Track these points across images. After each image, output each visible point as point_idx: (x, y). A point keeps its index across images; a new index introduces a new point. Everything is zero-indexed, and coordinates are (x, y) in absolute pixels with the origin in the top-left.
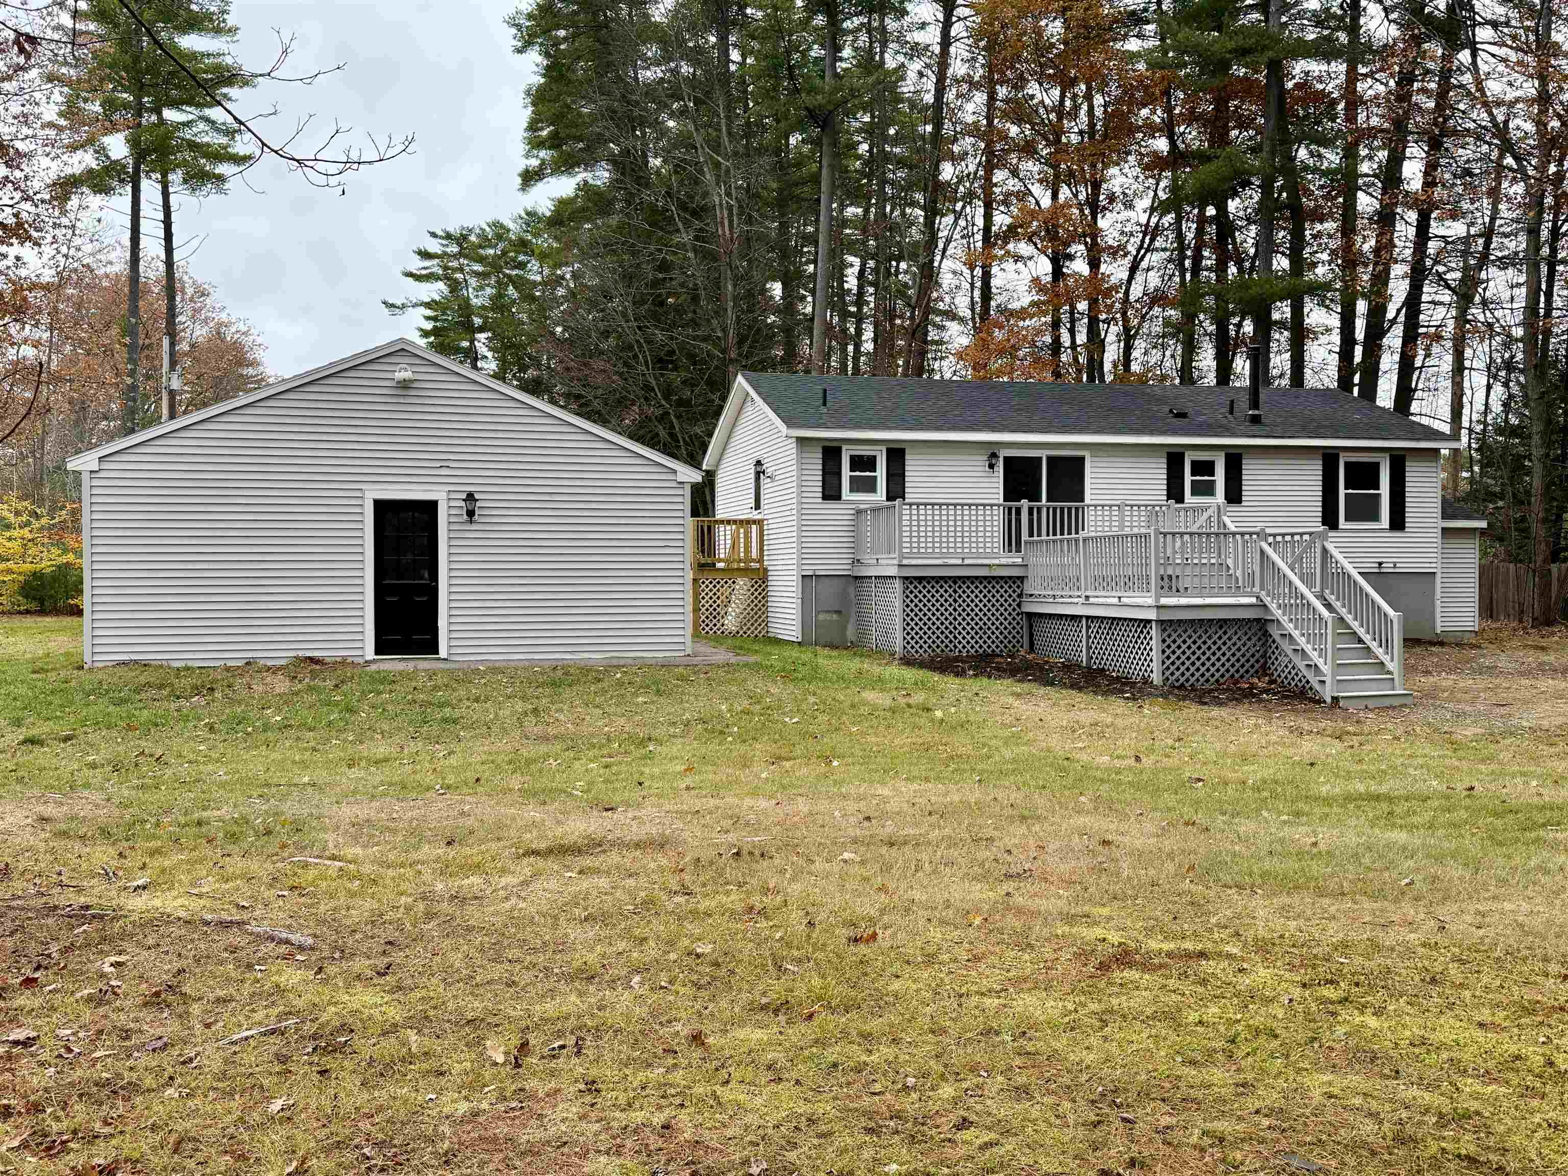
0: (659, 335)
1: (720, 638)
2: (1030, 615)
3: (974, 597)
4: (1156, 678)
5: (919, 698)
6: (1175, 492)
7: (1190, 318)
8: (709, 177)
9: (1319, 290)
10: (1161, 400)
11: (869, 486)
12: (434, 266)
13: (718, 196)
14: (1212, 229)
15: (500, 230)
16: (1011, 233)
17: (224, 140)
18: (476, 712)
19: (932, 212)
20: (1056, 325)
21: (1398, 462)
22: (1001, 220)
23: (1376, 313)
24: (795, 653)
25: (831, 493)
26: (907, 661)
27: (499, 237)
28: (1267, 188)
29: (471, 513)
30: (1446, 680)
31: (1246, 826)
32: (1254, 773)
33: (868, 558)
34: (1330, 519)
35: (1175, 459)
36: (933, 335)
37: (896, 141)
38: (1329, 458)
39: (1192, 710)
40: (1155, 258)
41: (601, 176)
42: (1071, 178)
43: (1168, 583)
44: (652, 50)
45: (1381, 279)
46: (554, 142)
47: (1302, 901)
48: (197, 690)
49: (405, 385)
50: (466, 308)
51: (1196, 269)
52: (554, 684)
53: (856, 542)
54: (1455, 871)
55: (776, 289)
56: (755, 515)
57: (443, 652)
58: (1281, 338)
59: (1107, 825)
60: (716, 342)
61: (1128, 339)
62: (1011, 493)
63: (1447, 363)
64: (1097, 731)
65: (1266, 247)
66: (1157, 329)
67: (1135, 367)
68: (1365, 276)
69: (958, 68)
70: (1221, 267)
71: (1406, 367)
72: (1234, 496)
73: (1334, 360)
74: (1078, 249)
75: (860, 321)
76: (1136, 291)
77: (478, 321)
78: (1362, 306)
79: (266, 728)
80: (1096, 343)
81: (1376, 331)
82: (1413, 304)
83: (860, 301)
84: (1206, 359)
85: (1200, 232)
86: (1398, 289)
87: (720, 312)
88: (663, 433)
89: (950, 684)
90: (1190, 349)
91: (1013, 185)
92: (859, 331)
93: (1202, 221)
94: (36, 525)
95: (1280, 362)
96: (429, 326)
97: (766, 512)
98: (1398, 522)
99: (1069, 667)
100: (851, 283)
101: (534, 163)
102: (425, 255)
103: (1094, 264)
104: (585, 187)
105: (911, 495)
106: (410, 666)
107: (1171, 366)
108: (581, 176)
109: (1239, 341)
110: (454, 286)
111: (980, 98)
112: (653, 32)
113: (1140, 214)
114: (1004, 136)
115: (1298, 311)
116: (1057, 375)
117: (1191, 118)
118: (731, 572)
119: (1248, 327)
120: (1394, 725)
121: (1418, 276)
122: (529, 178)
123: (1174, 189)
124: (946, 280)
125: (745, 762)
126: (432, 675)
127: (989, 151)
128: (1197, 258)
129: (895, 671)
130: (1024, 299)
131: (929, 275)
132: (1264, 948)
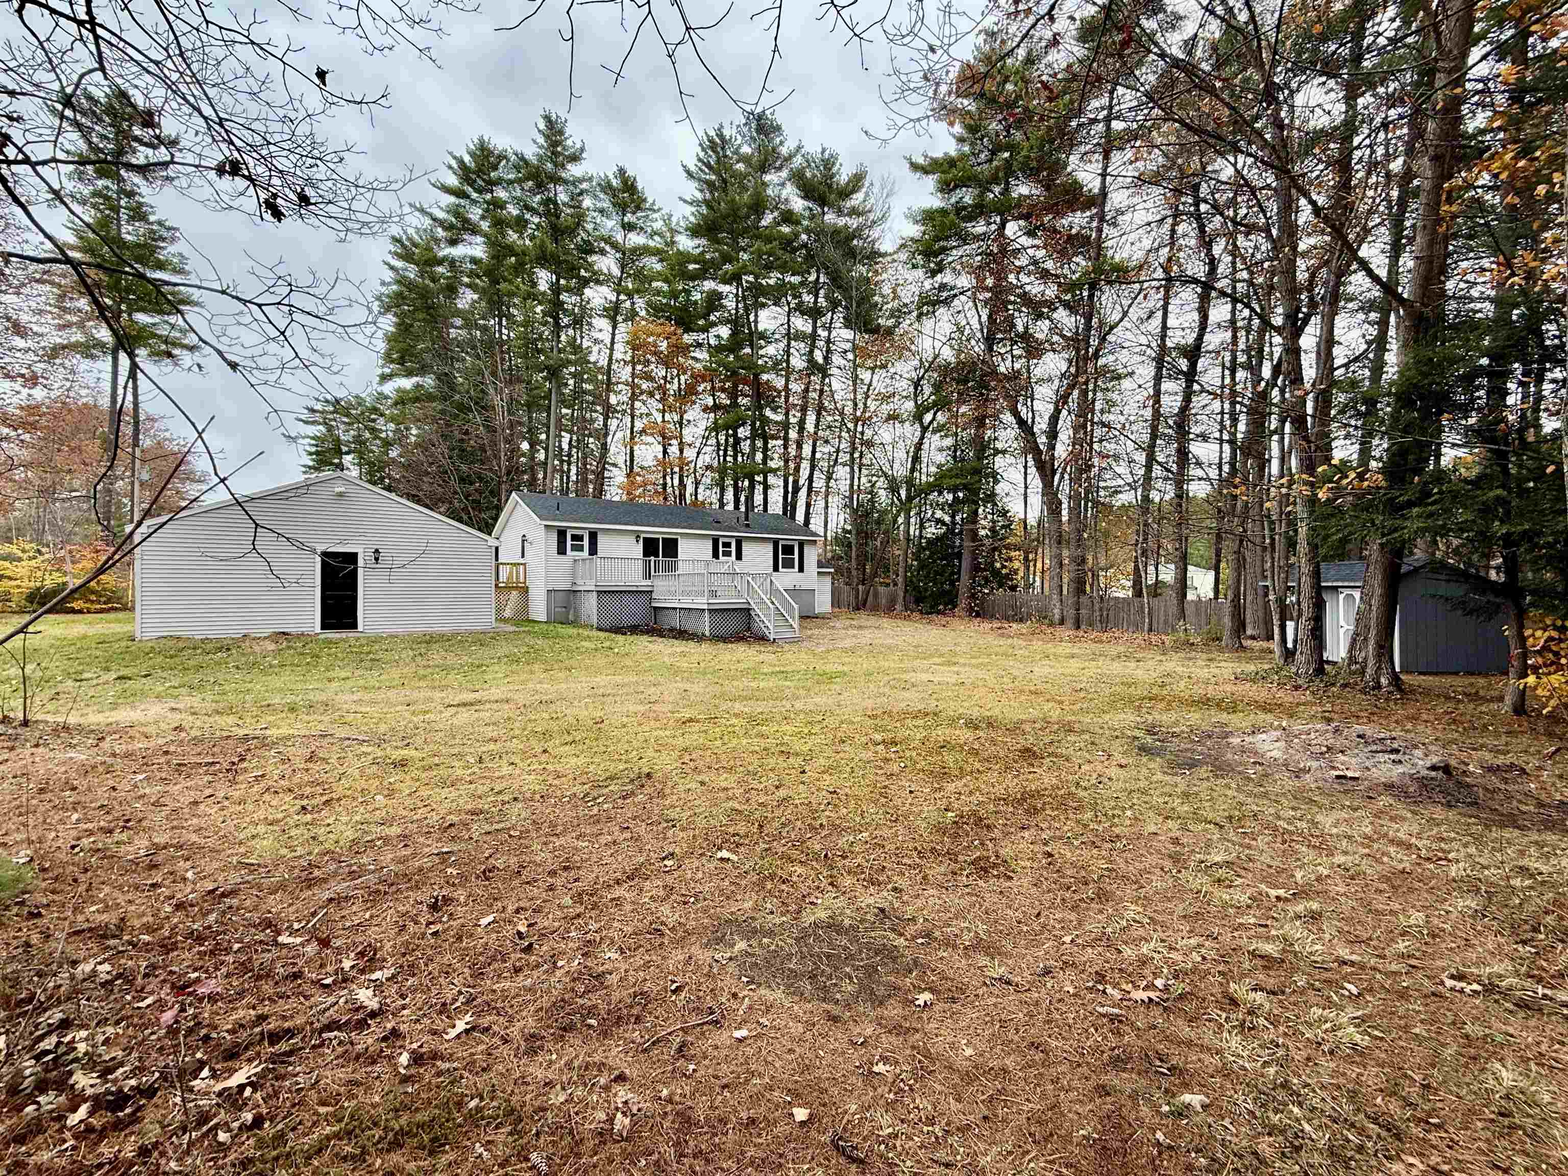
0: (464, 467)
1: (505, 621)
2: (655, 608)
3: (627, 598)
4: (707, 633)
5: (607, 644)
6: (716, 555)
7: (722, 479)
8: (492, 391)
9: (774, 471)
10: (709, 515)
11: (580, 548)
12: (318, 417)
13: (497, 401)
14: (731, 440)
15: (360, 401)
16: (643, 432)
17: (178, 335)
18: (387, 656)
19: (606, 418)
20: (664, 477)
21: (801, 545)
22: (639, 425)
23: (796, 482)
24: (545, 627)
25: (562, 551)
26: (600, 629)
27: (359, 404)
28: (753, 425)
29: (377, 559)
30: (816, 632)
31: (735, 683)
32: (741, 666)
33: (579, 582)
34: (776, 569)
35: (715, 542)
36: (606, 474)
37: (589, 381)
38: (776, 543)
39: (721, 645)
40: (708, 449)
41: (429, 381)
42: (671, 409)
43: (713, 593)
44: (458, 322)
45: (797, 469)
46: (401, 361)
47: (751, 703)
48: (220, 649)
49: (341, 495)
50: (338, 442)
51: (725, 455)
52: (428, 642)
53: (574, 575)
54: (802, 692)
55: (525, 446)
56: (522, 561)
57: (360, 628)
58: (759, 489)
59: (687, 686)
60: (495, 472)
61: (697, 483)
62: (646, 554)
63: (822, 504)
64: (683, 654)
65: (753, 449)
66: (709, 481)
67: (700, 498)
68: (792, 465)
69: (617, 355)
70: (735, 459)
71: (808, 505)
72: (739, 557)
73: (781, 499)
74: (674, 442)
75: (569, 464)
76: (700, 464)
77: (344, 449)
78: (791, 479)
79: (271, 666)
80: (682, 484)
81: (796, 489)
82: (810, 479)
83: (569, 455)
84: (729, 495)
85: (727, 440)
86: (804, 473)
87: (497, 457)
88: (465, 517)
89: (620, 638)
90: (723, 490)
91: (644, 410)
92: (569, 470)
93: (727, 436)
94: (41, 558)
95: (758, 498)
96: (313, 449)
97: (528, 558)
98: (801, 569)
99: (672, 630)
100: (565, 446)
101: (387, 371)
102: (312, 411)
103: (681, 451)
104: (418, 386)
105: (600, 554)
106: (344, 635)
107: (715, 499)
108: (415, 380)
109: (743, 489)
110: (330, 429)
111: (629, 369)
112: (458, 313)
113: (700, 431)
114: (639, 387)
115: (765, 478)
116: (665, 499)
117: (723, 390)
118: (508, 588)
119: (746, 483)
120: (795, 648)
121: (813, 468)
122: (384, 378)
123: (715, 423)
124: (613, 449)
125: (532, 672)
126: (358, 639)
127: (633, 393)
128: (725, 451)
129: (595, 633)
130: (649, 462)
131: (605, 448)
132: (736, 715)
